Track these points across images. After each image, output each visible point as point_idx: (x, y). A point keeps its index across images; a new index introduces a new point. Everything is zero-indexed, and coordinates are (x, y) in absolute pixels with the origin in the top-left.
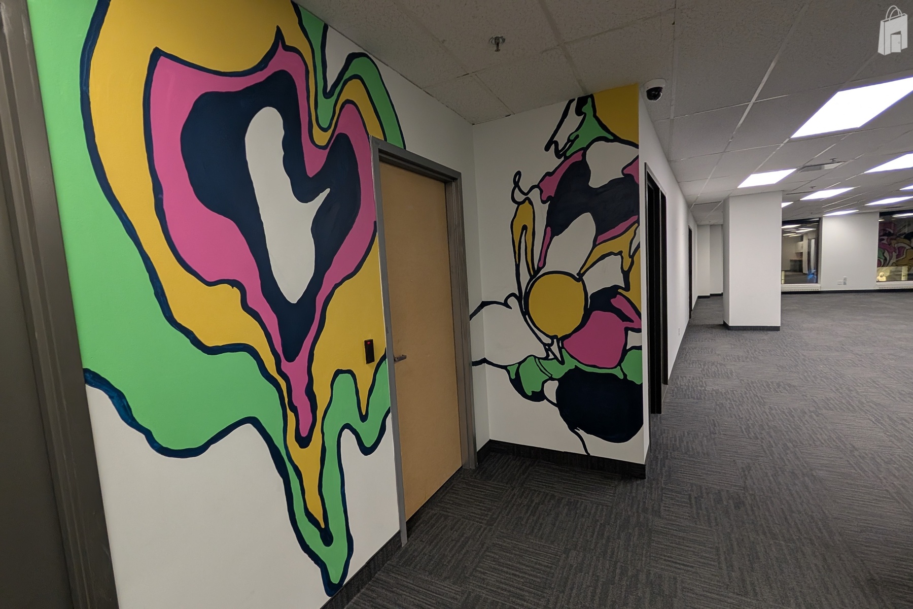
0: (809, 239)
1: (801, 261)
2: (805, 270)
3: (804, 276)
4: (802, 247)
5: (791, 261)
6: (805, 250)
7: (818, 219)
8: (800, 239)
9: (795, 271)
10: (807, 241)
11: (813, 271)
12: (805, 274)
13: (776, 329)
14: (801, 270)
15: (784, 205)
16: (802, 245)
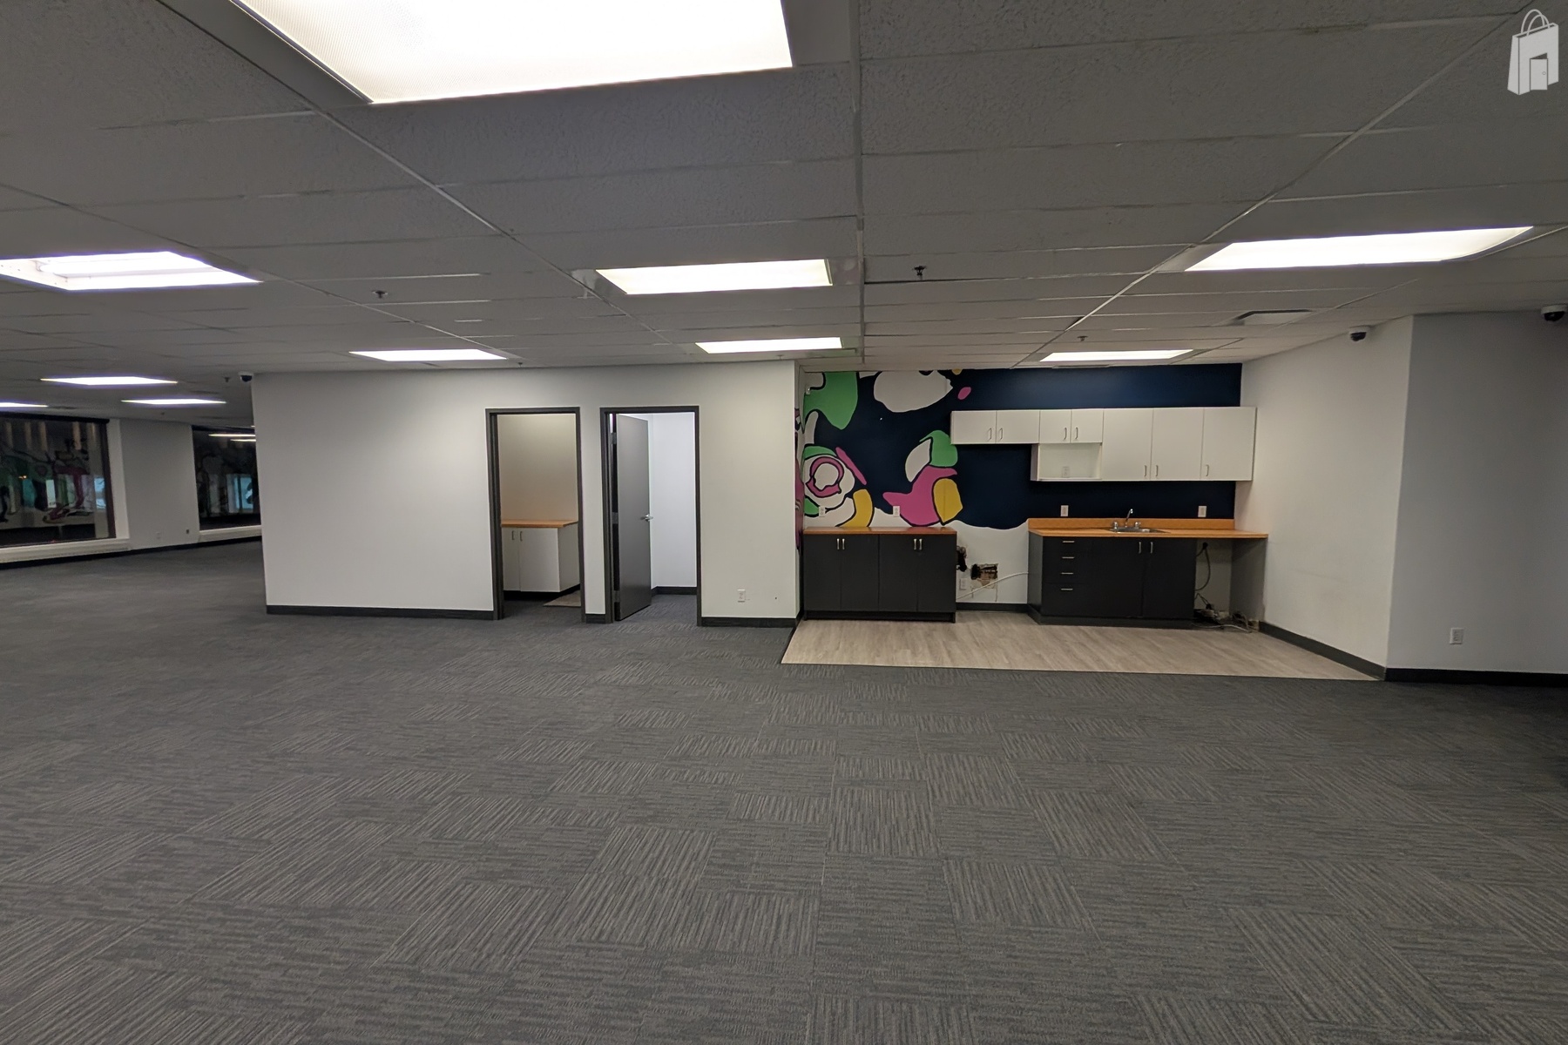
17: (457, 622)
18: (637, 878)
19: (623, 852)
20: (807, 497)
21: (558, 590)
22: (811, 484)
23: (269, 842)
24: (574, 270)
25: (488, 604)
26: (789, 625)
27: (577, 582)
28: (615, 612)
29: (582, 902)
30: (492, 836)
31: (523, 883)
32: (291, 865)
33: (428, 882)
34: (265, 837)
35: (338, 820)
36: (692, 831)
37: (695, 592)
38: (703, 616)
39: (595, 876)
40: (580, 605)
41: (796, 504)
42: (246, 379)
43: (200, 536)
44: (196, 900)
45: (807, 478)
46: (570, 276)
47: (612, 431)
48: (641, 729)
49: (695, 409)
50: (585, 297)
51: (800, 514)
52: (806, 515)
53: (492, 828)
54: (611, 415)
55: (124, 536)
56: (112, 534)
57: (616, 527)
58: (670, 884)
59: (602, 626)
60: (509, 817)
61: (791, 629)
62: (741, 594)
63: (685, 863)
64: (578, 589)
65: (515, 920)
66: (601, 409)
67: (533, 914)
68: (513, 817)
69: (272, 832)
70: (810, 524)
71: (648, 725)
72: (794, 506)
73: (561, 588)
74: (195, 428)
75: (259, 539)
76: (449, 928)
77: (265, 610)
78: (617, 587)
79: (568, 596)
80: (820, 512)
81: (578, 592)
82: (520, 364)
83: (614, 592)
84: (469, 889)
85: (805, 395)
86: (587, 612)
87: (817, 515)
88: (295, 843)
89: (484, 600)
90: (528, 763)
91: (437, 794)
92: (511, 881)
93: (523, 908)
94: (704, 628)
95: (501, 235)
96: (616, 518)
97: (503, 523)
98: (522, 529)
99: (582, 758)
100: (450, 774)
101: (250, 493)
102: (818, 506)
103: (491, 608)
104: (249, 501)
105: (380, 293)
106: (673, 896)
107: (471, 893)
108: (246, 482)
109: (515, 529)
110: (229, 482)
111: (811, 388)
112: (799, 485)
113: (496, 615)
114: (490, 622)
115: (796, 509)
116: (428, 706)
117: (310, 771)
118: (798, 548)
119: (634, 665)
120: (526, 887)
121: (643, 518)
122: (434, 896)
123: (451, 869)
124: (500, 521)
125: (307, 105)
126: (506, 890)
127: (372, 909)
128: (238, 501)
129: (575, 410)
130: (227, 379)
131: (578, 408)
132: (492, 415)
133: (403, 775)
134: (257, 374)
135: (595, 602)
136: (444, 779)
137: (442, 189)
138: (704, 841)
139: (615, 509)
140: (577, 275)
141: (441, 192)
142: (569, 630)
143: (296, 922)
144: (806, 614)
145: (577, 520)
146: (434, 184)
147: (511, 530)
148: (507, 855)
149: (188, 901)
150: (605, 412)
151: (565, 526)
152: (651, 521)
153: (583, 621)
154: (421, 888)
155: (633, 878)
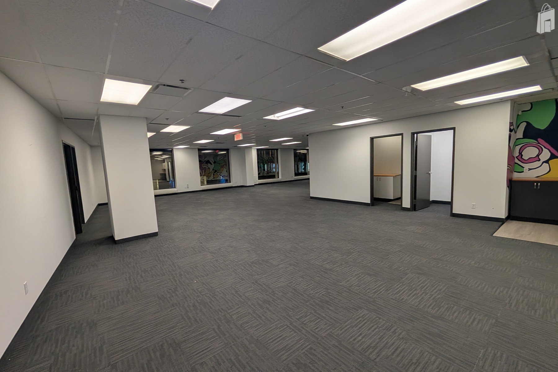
0: (167, 162)
1: (165, 174)
2: (168, 180)
3: (168, 183)
4: (165, 166)
5: (160, 174)
6: (166, 168)
7: (171, 150)
8: (163, 162)
9: (163, 180)
10: (167, 163)
11: (171, 179)
12: (168, 181)
13: (155, 235)
14: (166, 179)
15: (150, 135)
16: (165, 165)
17: (359, 206)
18: (416, 289)
19: (412, 281)
20: (516, 163)
21: (393, 199)
22: (519, 158)
23: (315, 251)
24: (403, 87)
25: (368, 201)
26: (501, 221)
27: (400, 196)
28: (414, 207)
29: (397, 289)
30: (369, 265)
31: (378, 279)
32: (320, 257)
33: (352, 271)
34: (315, 250)
35: (330, 250)
36: (439, 282)
37: (450, 204)
38: (453, 212)
39: (401, 284)
40: (400, 204)
41: (508, 166)
42: (307, 135)
43: (295, 178)
44: (302, 259)
45: (517, 154)
46: (402, 90)
47: (415, 140)
48: (422, 247)
49: (454, 129)
50: (406, 95)
51: (510, 171)
52: (515, 172)
53: (370, 263)
54: (416, 135)
55: (281, 178)
56: (278, 178)
57: (416, 176)
58: (428, 294)
59: (408, 212)
60: (375, 261)
61: (501, 223)
62: (473, 205)
63: (435, 291)
64: (400, 199)
65: (376, 287)
66: (412, 133)
67: (381, 287)
68: (376, 262)
69: (316, 250)
70: (516, 176)
71: (424, 246)
72: (506, 168)
73: (393, 198)
74: (294, 150)
75: (309, 179)
76: (358, 283)
77: (310, 197)
78: (415, 198)
79: (396, 201)
80: (524, 171)
81: (400, 200)
82: (382, 121)
83: (414, 200)
84: (363, 276)
85: (518, 115)
86: (403, 206)
87: (523, 172)
88: (321, 253)
89: (367, 199)
90: (381, 249)
91: (354, 251)
92: (375, 277)
93: (378, 285)
94: (454, 218)
95: (378, 83)
96: (416, 173)
97: (374, 175)
98: (380, 177)
99: (399, 251)
100: (357, 246)
101: (304, 167)
102: (523, 168)
103: (369, 202)
104: (303, 169)
105: (342, 107)
106: (430, 298)
107: (364, 277)
108: (303, 164)
109: (378, 177)
110: (299, 164)
111: (522, 111)
112: (511, 158)
113: (371, 205)
114: (369, 207)
115: (508, 169)
116: (352, 228)
117: (323, 238)
118: (508, 187)
119: (421, 226)
120: (380, 280)
121: (427, 173)
122: (354, 274)
123: (358, 270)
124: (373, 174)
125: (332, 66)
126: (373, 279)
127: (339, 272)
128: (301, 170)
129: (402, 134)
130: (303, 136)
131: (403, 134)
132: (372, 139)
133: (345, 244)
134: (310, 134)
135: (406, 203)
136: (356, 247)
137: (362, 76)
138: (444, 287)
139: (416, 170)
140: (404, 89)
141: (362, 77)
142: (396, 212)
143: (322, 270)
144: (511, 217)
145: (400, 174)
146: (360, 75)
147: (376, 177)
148: (374, 270)
149: (301, 259)
150: (413, 134)
151: (396, 176)
152: (431, 174)
153: (401, 209)
154: (350, 272)
155: (415, 289)
